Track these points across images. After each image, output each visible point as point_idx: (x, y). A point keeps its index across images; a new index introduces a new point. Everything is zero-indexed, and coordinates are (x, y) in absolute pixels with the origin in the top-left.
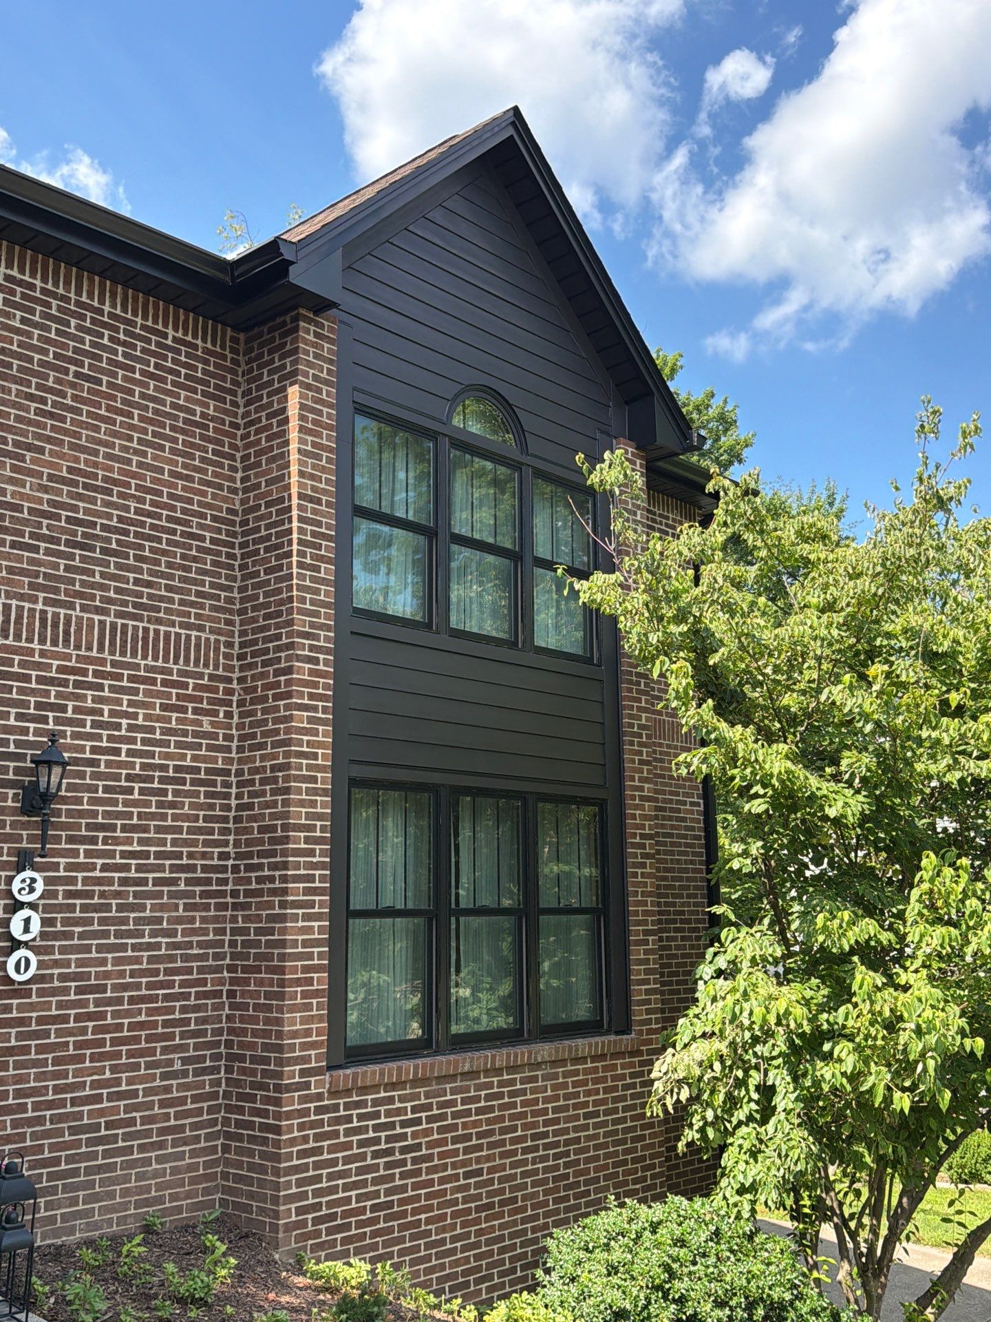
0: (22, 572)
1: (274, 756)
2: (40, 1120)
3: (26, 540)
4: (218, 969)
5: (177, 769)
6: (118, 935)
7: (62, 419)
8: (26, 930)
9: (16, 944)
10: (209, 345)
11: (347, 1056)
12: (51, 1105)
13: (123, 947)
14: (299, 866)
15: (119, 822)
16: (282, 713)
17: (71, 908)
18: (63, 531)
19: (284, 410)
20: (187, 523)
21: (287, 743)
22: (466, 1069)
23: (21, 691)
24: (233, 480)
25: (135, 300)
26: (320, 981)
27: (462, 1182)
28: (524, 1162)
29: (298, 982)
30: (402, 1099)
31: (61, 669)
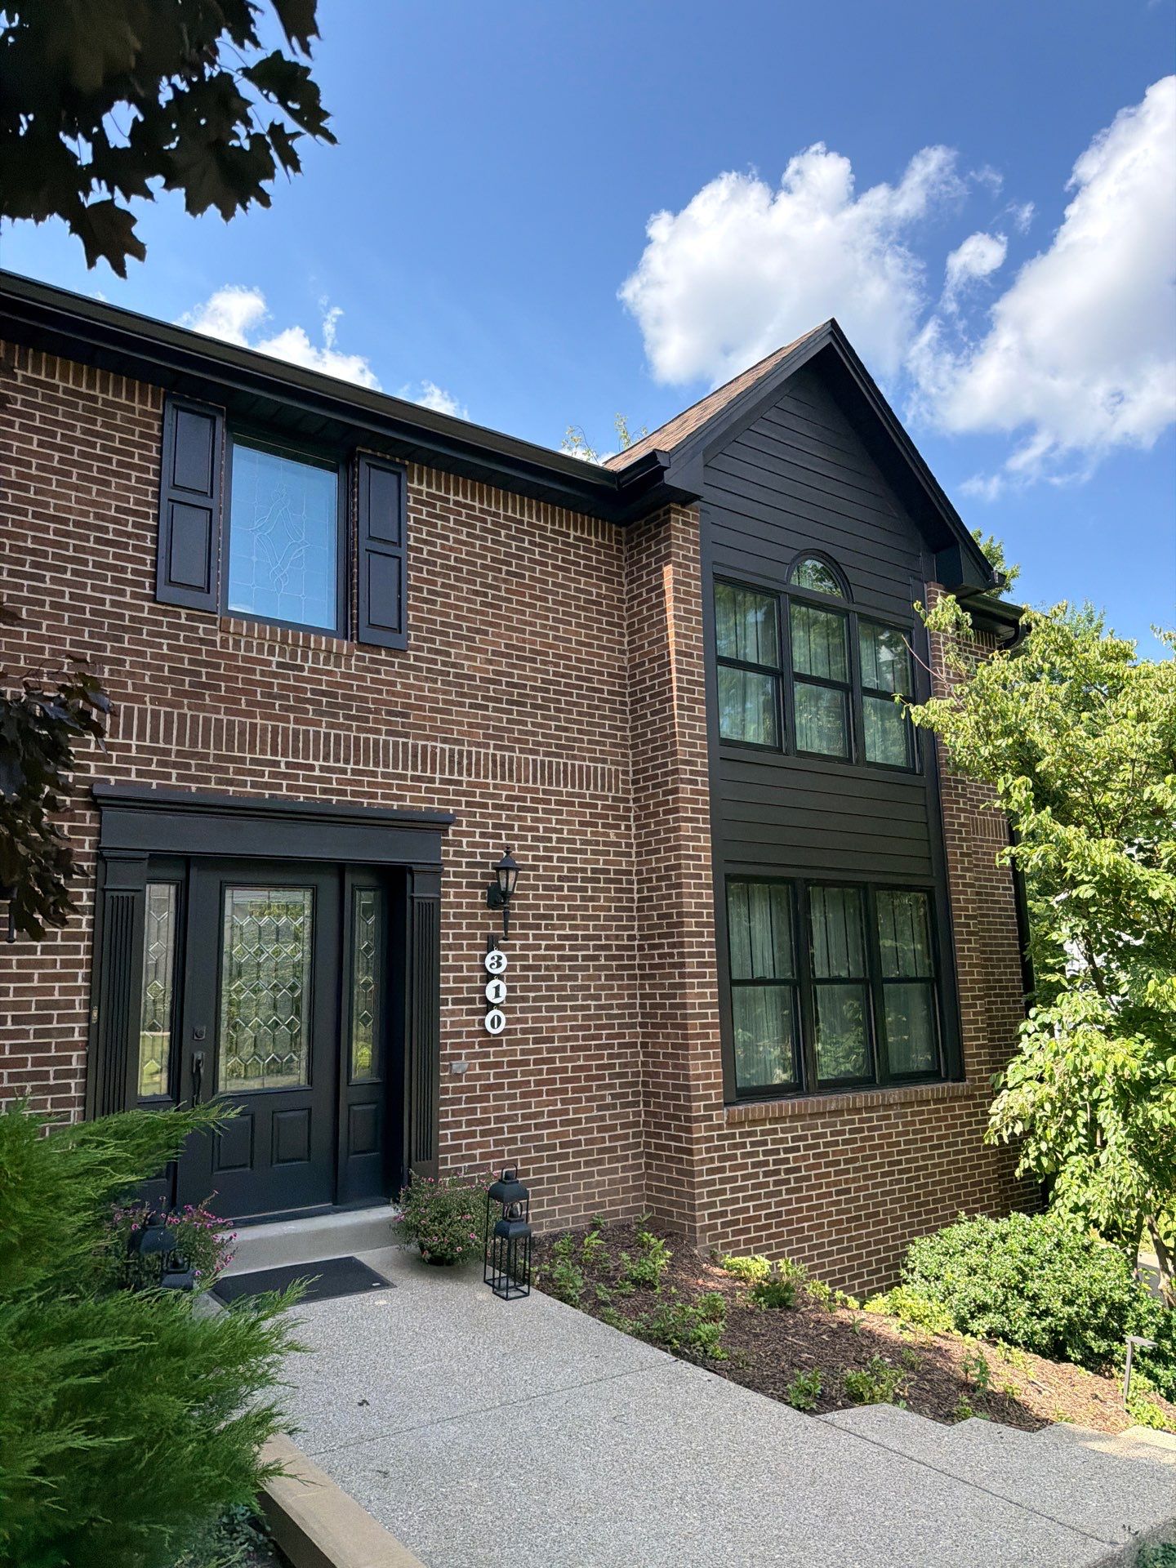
0: (478, 726)
1: (668, 859)
2: (513, 1141)
3: (480, 702)
4: (633, 1025)
5: (594, 871)
6: (560, 998)
7: (499, 608)
8: (497, 995)
9: (490, 1006)
10: (600, 540)
11: (738, 1096)
12: (520, 1129)
13: (564, 1008)
14: (692, 945)
15: (555, 913)
16: (672, 825)
17: (526, 978)
18: (504, 692)
19: (661, 585)
20: (590, 680)
21: (677, 848)
22: (833, 1108)
23: (483, 815)
24: (622, 643)
25: (546, 510)
26: (714, 1036)
27: (835, 1198)
28: (884, 1184)
29: (698, 1036)
30: (784, 1131)
31: (509, 798)
